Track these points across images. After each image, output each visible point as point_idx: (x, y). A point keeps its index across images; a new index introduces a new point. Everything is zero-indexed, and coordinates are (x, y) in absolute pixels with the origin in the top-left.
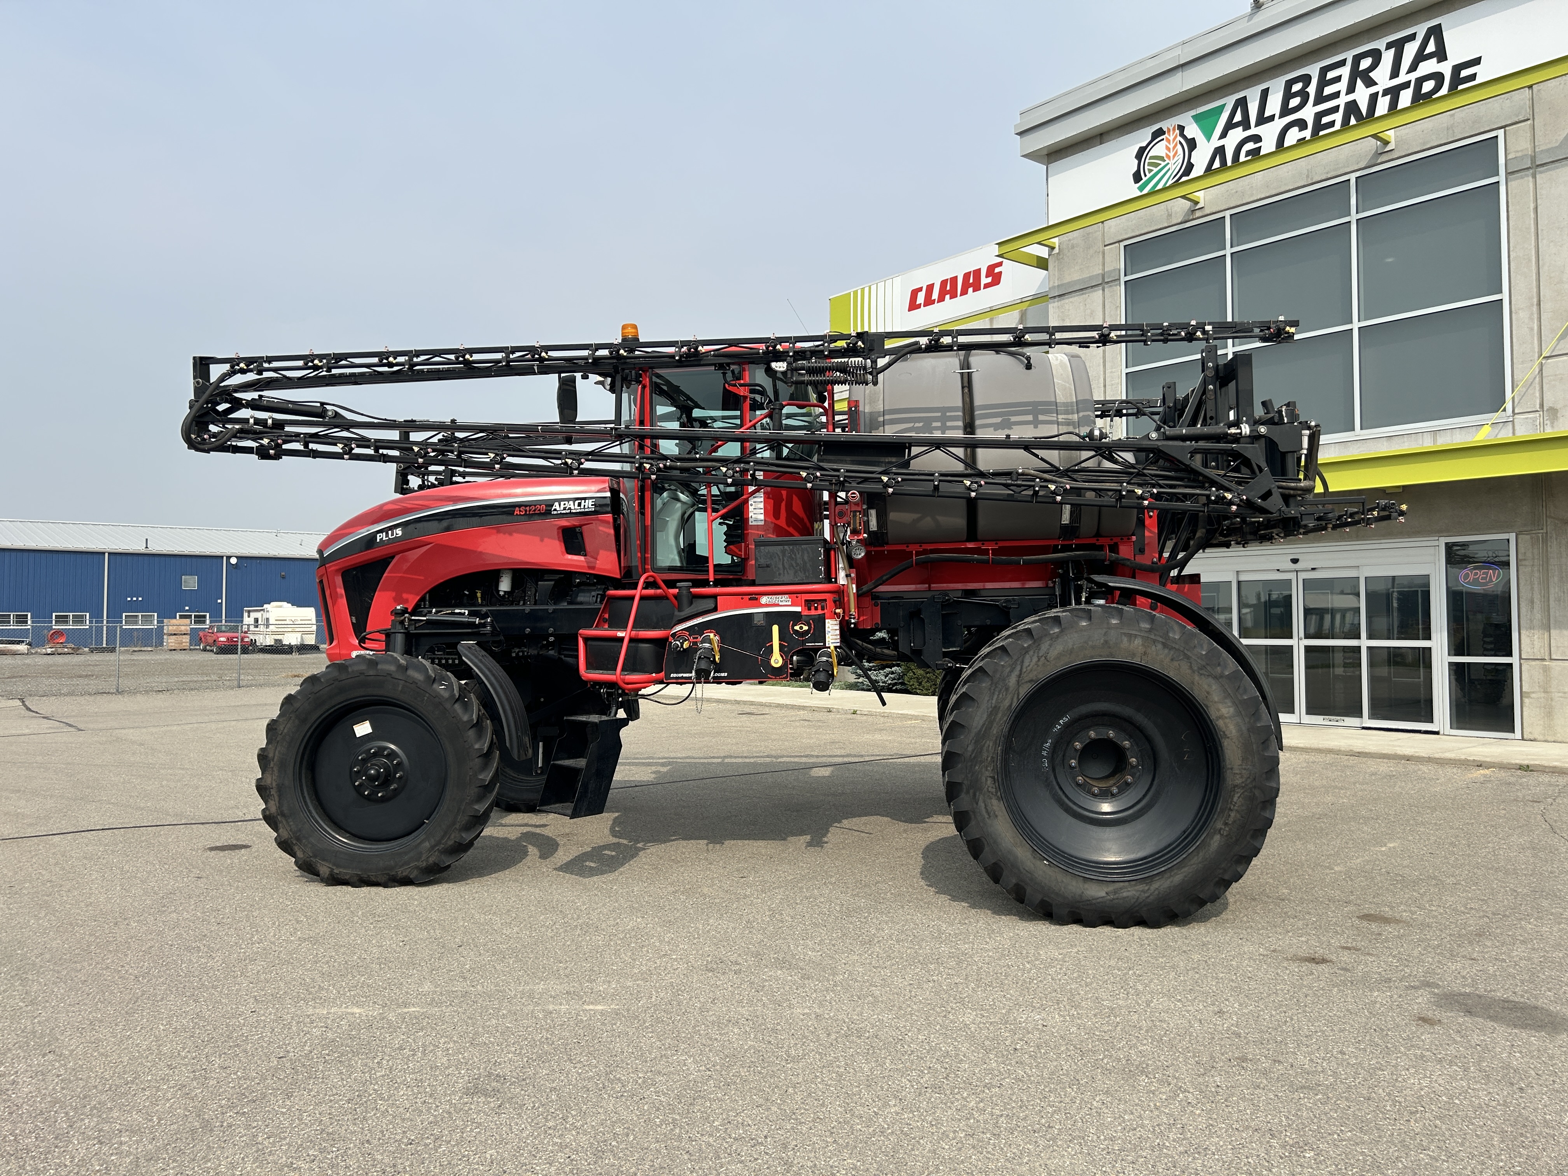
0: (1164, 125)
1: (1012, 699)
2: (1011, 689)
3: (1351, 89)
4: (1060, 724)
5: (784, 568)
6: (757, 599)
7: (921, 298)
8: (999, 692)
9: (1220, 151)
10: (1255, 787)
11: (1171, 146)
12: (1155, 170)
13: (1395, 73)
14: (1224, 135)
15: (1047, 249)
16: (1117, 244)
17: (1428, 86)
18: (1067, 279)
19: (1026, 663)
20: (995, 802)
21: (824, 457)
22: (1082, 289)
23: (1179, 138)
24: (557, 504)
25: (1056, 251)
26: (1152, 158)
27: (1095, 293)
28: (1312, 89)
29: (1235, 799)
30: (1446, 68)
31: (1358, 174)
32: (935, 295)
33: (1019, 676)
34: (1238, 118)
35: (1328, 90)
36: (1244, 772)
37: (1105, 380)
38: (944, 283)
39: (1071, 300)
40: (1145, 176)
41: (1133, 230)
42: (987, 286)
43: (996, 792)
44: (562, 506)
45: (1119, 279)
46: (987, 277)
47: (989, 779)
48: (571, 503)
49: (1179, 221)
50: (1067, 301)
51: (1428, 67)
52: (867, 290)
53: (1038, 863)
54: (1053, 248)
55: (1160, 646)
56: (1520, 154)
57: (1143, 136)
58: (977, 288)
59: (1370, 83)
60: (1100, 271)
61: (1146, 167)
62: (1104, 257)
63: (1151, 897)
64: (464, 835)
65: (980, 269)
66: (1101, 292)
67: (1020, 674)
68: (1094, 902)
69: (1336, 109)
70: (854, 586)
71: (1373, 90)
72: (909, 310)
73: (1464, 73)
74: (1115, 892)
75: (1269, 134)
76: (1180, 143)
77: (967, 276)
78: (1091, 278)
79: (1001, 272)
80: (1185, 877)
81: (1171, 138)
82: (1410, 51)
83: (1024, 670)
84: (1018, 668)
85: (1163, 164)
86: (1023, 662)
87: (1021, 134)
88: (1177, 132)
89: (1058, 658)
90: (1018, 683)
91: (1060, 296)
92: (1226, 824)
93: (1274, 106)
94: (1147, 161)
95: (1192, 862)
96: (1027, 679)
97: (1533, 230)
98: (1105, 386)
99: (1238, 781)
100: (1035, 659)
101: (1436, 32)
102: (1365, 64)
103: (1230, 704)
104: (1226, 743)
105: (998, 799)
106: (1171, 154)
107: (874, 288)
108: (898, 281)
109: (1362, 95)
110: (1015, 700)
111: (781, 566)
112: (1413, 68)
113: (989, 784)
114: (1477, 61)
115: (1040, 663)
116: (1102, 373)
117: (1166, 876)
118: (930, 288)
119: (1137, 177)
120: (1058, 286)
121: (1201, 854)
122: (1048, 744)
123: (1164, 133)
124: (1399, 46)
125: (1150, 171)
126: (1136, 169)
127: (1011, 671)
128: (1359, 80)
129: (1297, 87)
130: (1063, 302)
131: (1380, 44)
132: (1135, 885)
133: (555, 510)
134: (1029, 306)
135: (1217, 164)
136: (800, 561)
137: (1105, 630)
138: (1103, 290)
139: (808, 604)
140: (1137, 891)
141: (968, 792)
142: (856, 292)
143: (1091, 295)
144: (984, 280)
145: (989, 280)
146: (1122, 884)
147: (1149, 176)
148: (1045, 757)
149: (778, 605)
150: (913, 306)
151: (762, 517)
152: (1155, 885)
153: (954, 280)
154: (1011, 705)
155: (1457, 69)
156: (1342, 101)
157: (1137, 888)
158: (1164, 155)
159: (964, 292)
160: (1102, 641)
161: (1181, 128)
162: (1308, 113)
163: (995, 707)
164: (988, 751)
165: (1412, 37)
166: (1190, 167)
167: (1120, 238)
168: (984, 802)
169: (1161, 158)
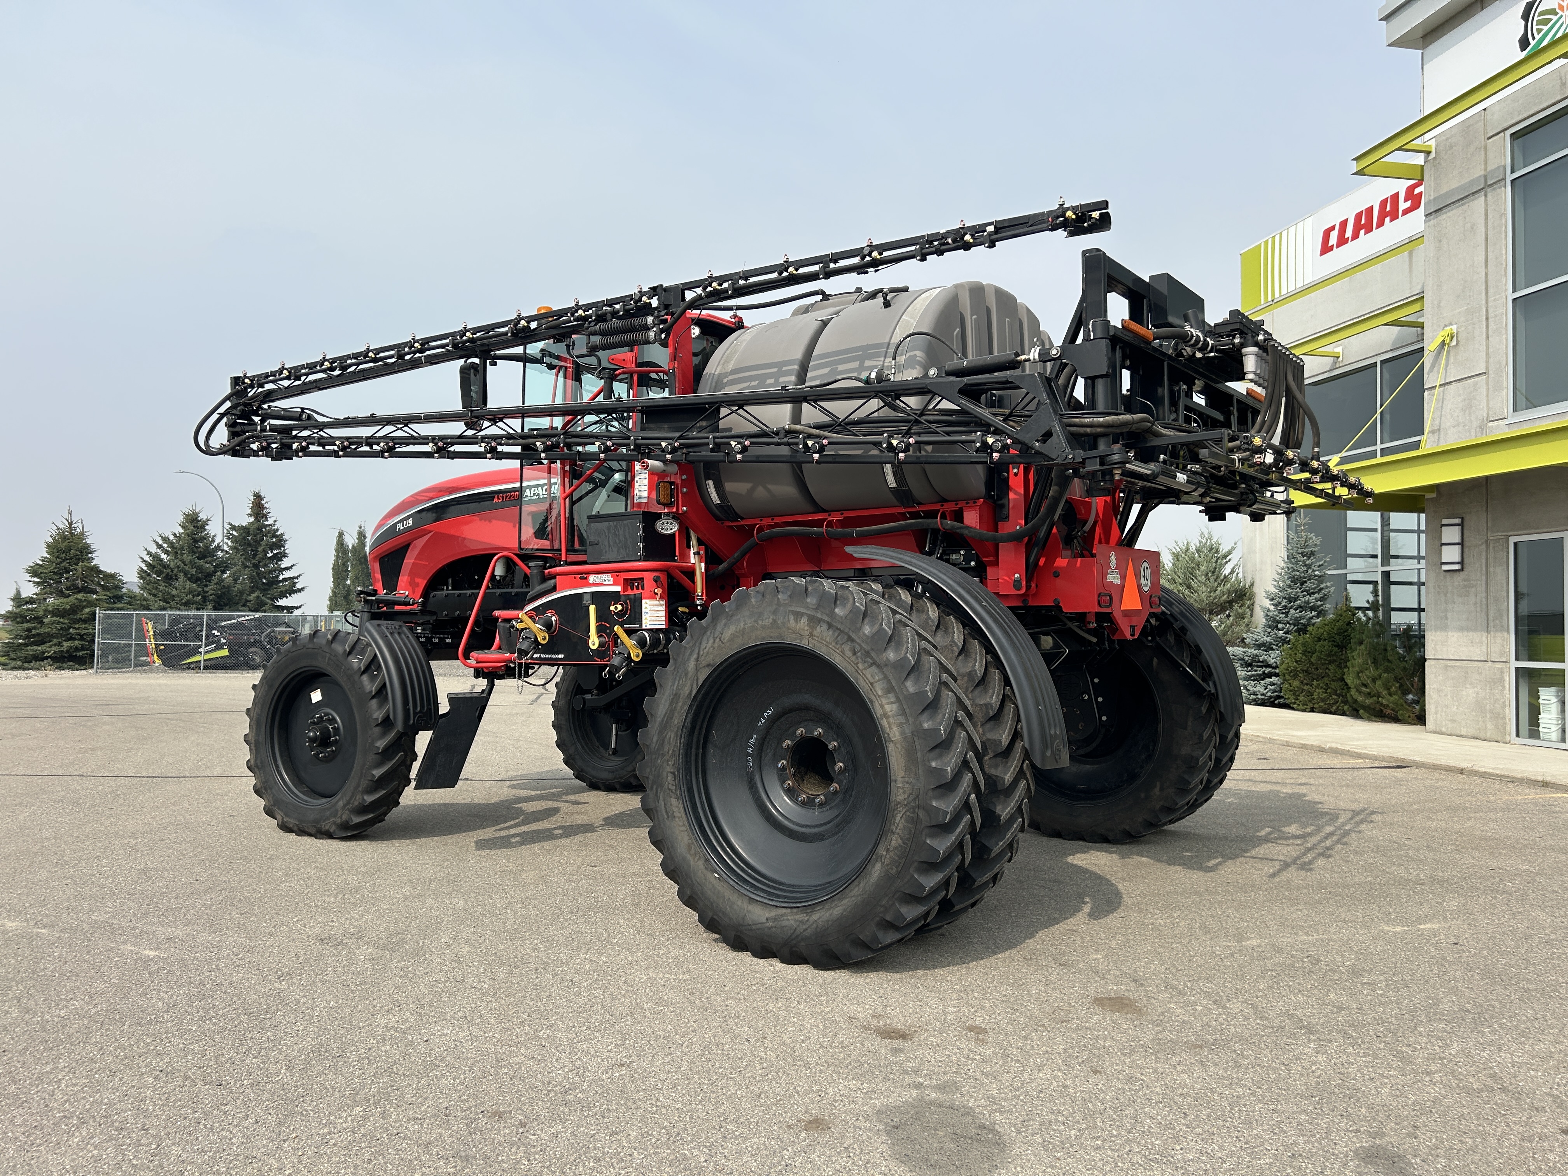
1: (692, 686)
2: (690, 674)
4: (764, 718)
5: (609, 545)
6: (586, 578)
7: (1333, 239)
8: (680, 677)
10: (919, 807)
12: (1545, 28)
15: (1422, 155)
16: (1502, 134)
18: (1445, 189)
19: (703, 646)
20: (674, 801)
21: (646, 425)
22: (1461, 199)
24: (528, 490)
25: (1433, 155)
26: (1542, 13)
27: (1476, 202)
29: (898, 819)
32: (1349, 233)
33: (697, 660)
36: (907, 786)
37: (1487, 311)
38: (1359, 216)
39: (1449, 214)
40: (1534, 38)
41: (1520, 113)
42: (1406, 212)
43: (676, 790)
44: (532, 492)
45: (1504, 179)
46: (1406, 201)
47: (670, 775)
48: (540, 489)
50: (1444, 216)
52: (1277, 237)
53: (709, 875)
54: (1428, 153)
55: (825, 627)
58: (1394, 216)
60: (1482, 173)
61: (1535, 27)
62: (1486, 154)
63: (809, 930)
64: (365, 797)
65: (1398, 193)
66: (1483, 198)
67: (698, 657)
68: (754, 927)
70: (703, 565)
72: (1321, 254)
74: (775, 919)
77: (1384, 203)
78: (1472, 183)
79: (1421, 193)
80: (845, 910)
83: (701, 653)
84: (696, 651)
85: (1555, 18)
86: (700, 644)
87: (1386, 18)
89: (733, 637)
90: (697, 669)
91: (1436, 211)
92: (888, 850)
94: (1536, 19)
95: (852, 894)
96: (704, 663)
98: (1487, 319)
99: (900, 798)
100: (711, 641)
103: (893, 699)
104: (891, 748)
105: (677, 798)
107: (1284, 234)
108: (1309, 221)
110: (695, 686)
111: (607, 544)
113: (669, 780)
115: (716, 645)
116: (1484, 302)
117: (827, 907)
118: (1344, 224)
119: (1524, 43)
120: (1435, 199)
121: (862, 885)
122: (753, 740)
125: (1539, 31)
126: (1522, 32)
127: (691, 654)
130: (1440, 219)
132: (796, 914)
133: (527, 496)
136: (622, 538)
137: (774, 607)
138: (1486, 196)
139: (628, 583)
140: (796, 920)
141: (652, 789)
142: (1266, 242)
143: (1470, 204)
144: (1403, 205)
145: (1408, 204)
146: (784, 910)
147: (1537, 37)
148: (750, 755)
149: (601, 584)
150: (1326, 249)
151: (645, 494)
152: (815, 917)
153: (1370, 210)
154: (690, 693)
157: (797, 917)
158: (1556, 7)
159: (1381, 224)
160: (771, 620)
163: (676, 694)
164: (669, 743)
167: (1506, 126)
168: (664, 800)
169: (1553, 12)
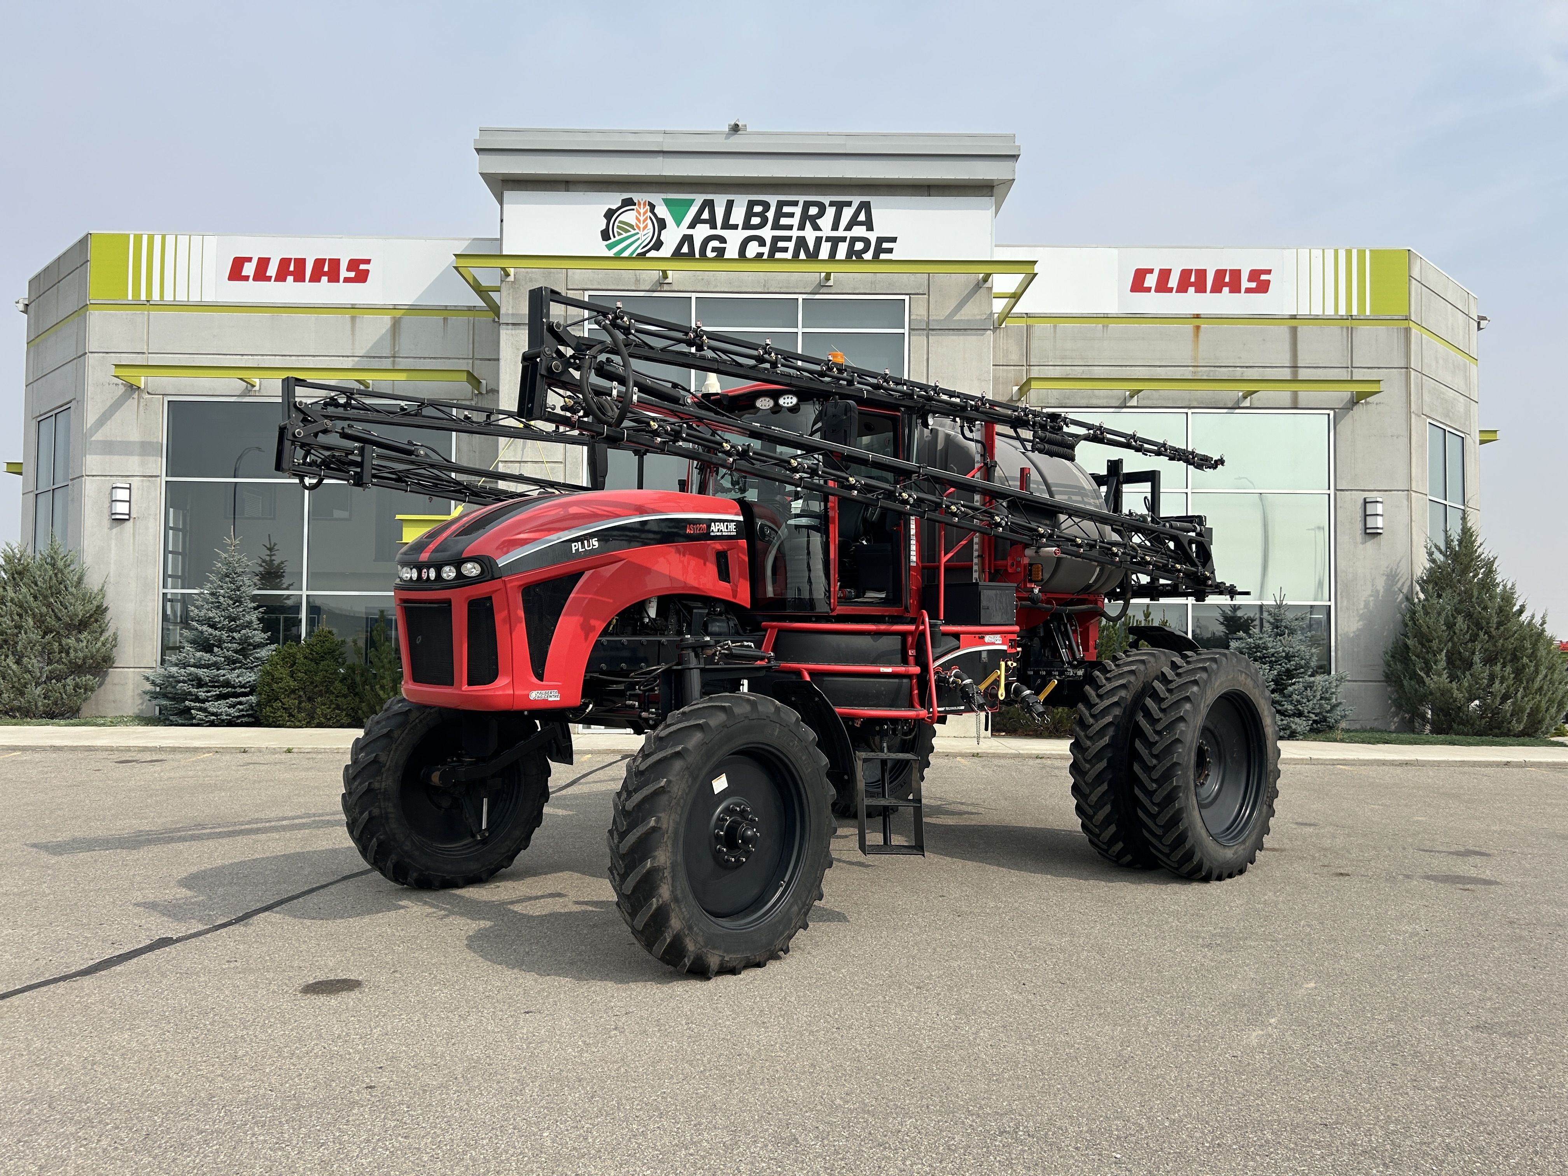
0: (636, 197)
3: (802, 227)
5: (997, 611)
6: (983, 638)
7: (247, 269)
9: (688, 239)
11: (642, 219)
12: (625, 235)
13: (835, 227)
14: (692, 226)
17: (859, 246)
23: (649, 214)
25: (511, 278)
26: (621, 222)
28: (771, 215)
30: (872, 237)
31: (805, 296)
32: (270, 272)
34: (706, 215)
35: (784, 221)
38: (287, 261)
40: (614, 237)
41: (599, 283)
42: (349, 280)
44: (716, 528)
46: (348, 270)
48: (722, 524)
49: (647, 288)
51: (859, 231)
52: (158, 240)
54: (507, 275)
56: (919, 318)
57: (614, 200)
58: (333, 279)
59: (816, 228)
61: (616, 230)
65: (338, 259)
69: (789, 239)
71: (818, 234)
73: (885, 245)
75: (734, 239)
76: (650, 218)
77: (322, 263)
79: (367, 271)
81: (642, 211)
82: (847, 214)
85: (633, 232)
87: (479, 151)
88: (648, 207)
91: (513, 324)
93: (738, 216)
94: (617, 224)
97: (925, 374)
101: (865, 206)
102: (813, 211)
106: (642, 226)
109: (810, 235)
111: (995, 609)
112: (848, 228)
114: (894, 240)
118: (263, 261)
119: (605, 235)
120: (512, 314)
123: (635, 204)
124: (840, 207)
125: (619, 234)
126: (604, 227)
128: (808, 222)
129: (758, 209)
130: (517, 331)
131: (826, 200)
133: (712, 531)
134: (404, 315)
135: (685, 249)
136: (1004, 605)
142: (138, 239)
144: (346, 274)
145: (352, 275)
147: (617, 238)
149: (993, 644)
150: (235, 275)
153: (303, 262)
155: (880, 240)
156: (795, 233)
158: (634, 224)
159: (318, 279)
161: (652, 207)
162: (767, 233)
165: (849, 204)
166: (658, 245)
167: (586, 287)
169: (631, 226)
